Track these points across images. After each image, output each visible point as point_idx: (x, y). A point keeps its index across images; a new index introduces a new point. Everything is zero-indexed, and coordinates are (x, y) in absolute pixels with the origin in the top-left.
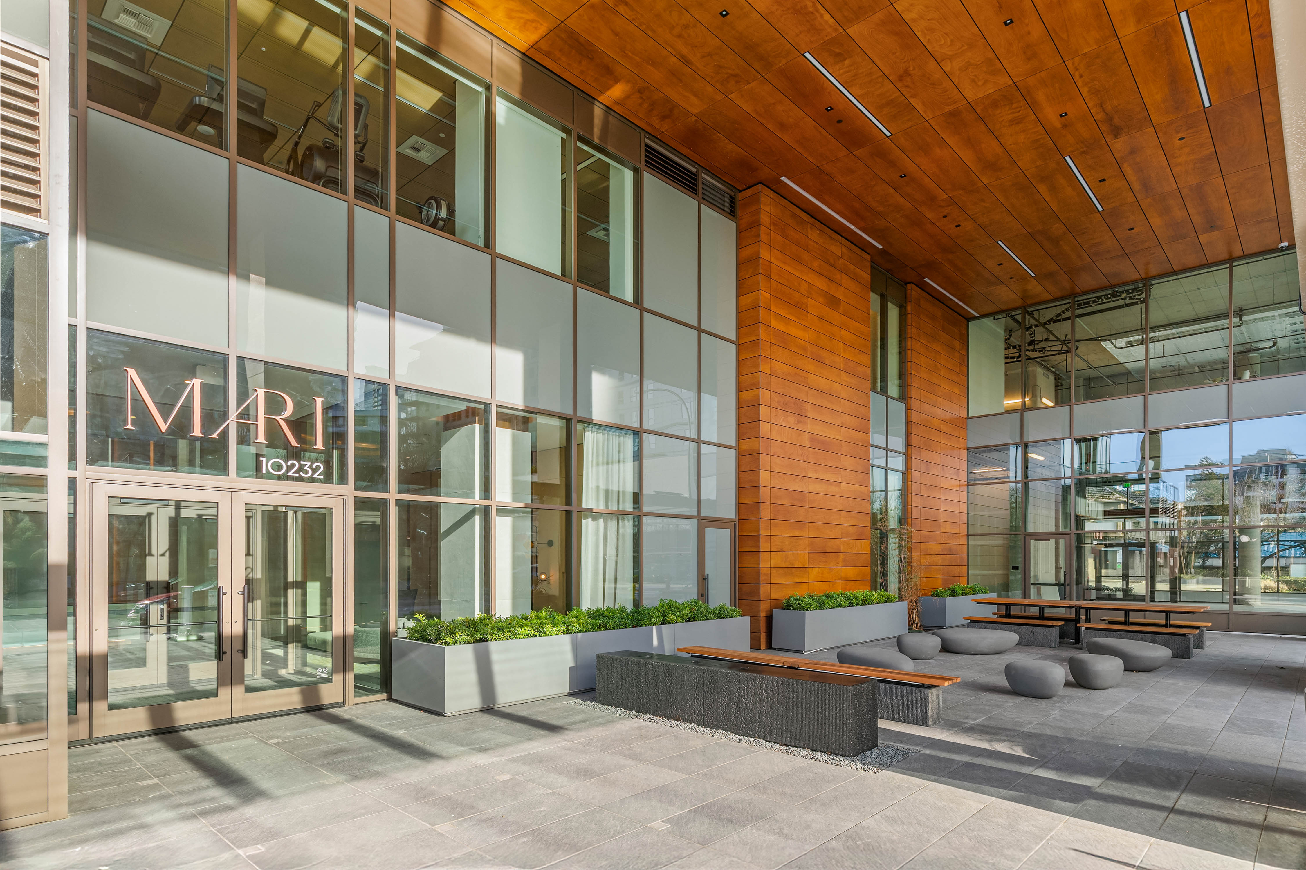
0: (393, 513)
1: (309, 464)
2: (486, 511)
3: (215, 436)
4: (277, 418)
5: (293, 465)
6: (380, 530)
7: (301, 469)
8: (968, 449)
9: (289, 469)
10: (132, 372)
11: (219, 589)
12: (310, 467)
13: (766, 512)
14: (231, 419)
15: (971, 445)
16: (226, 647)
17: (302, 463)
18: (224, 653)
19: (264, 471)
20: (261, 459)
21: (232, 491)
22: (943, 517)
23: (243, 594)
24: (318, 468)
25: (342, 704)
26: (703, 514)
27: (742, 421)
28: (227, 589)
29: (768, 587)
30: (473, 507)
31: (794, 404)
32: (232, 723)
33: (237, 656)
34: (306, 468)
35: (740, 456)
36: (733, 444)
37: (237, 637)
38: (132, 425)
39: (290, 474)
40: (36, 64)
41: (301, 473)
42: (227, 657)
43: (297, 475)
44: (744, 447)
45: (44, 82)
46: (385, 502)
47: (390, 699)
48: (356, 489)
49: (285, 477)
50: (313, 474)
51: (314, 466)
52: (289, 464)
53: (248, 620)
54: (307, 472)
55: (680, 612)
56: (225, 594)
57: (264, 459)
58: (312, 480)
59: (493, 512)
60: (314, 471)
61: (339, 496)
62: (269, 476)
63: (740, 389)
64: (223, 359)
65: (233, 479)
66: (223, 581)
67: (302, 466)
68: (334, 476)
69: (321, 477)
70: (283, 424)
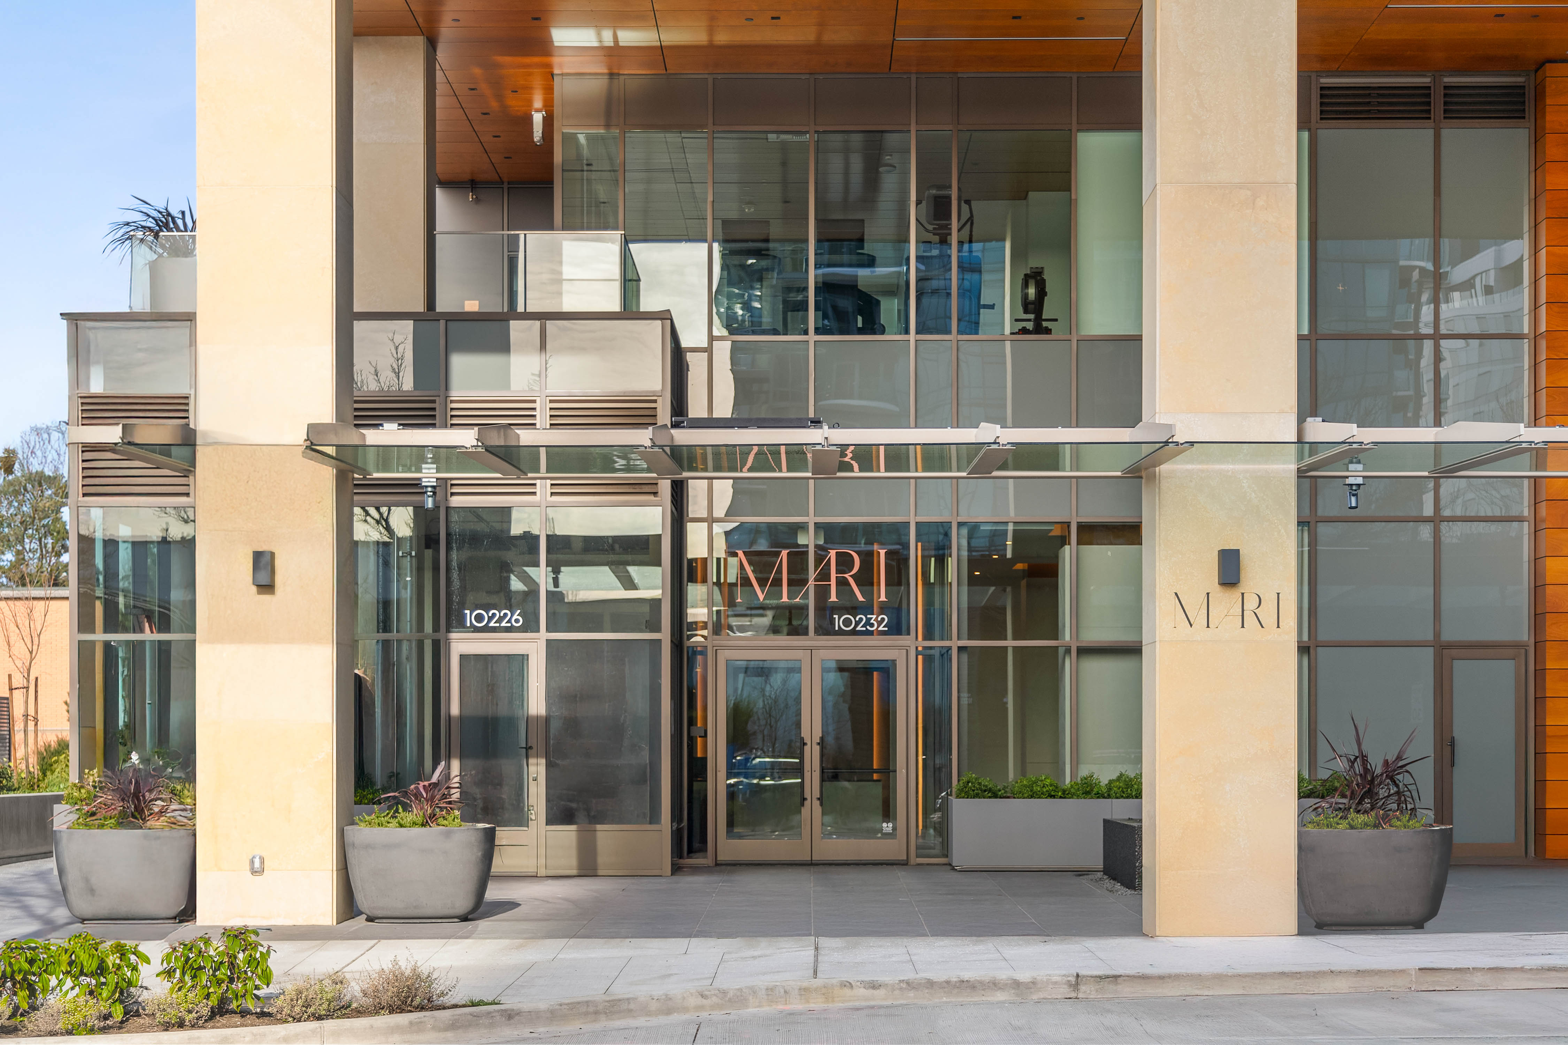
0: (955, 662)
1: (874, 617)
3: (797, 602)
4: (846, 576)
5: (861, 620)
7: (868, 623)
9: (857, 624)
10: (740, 556)
11: (801, 740)
12: (876, 620)
14: (810, 583)
17: (869, 616)
19: (837, 628)
20: (835, 616)
21: (811, 649)
23: (821, 744)
24: (883, 619)
25: (905, 862)
26: (1447, 637)
28: (807, 740)
32: (812, 865)
34: (872, 621)
35: (1535, 533)
36: (1524, 512)
38: (741, 599)
39: (858, 628)
41: (868, 627)
43: (864, 629)
44: (1537, 517)
46: (947, 650)
49: (854, 632)
50: (878, 627)
51: (879, 619)
52: (857, 619)
54: (872, 625)
56: (806, 744)
57: (836, 616)
58: (877, 633)
59: (1075, 654)
60: (880, 623)
61: (902, 648)
62: (841, 632)
63: (1535, 416)
64: (804, 528)
65: (812, 640)
66: (805, 733)
67: (869, 620)
68: (897, 627)
69: (886, 629)
70: (852, 582)
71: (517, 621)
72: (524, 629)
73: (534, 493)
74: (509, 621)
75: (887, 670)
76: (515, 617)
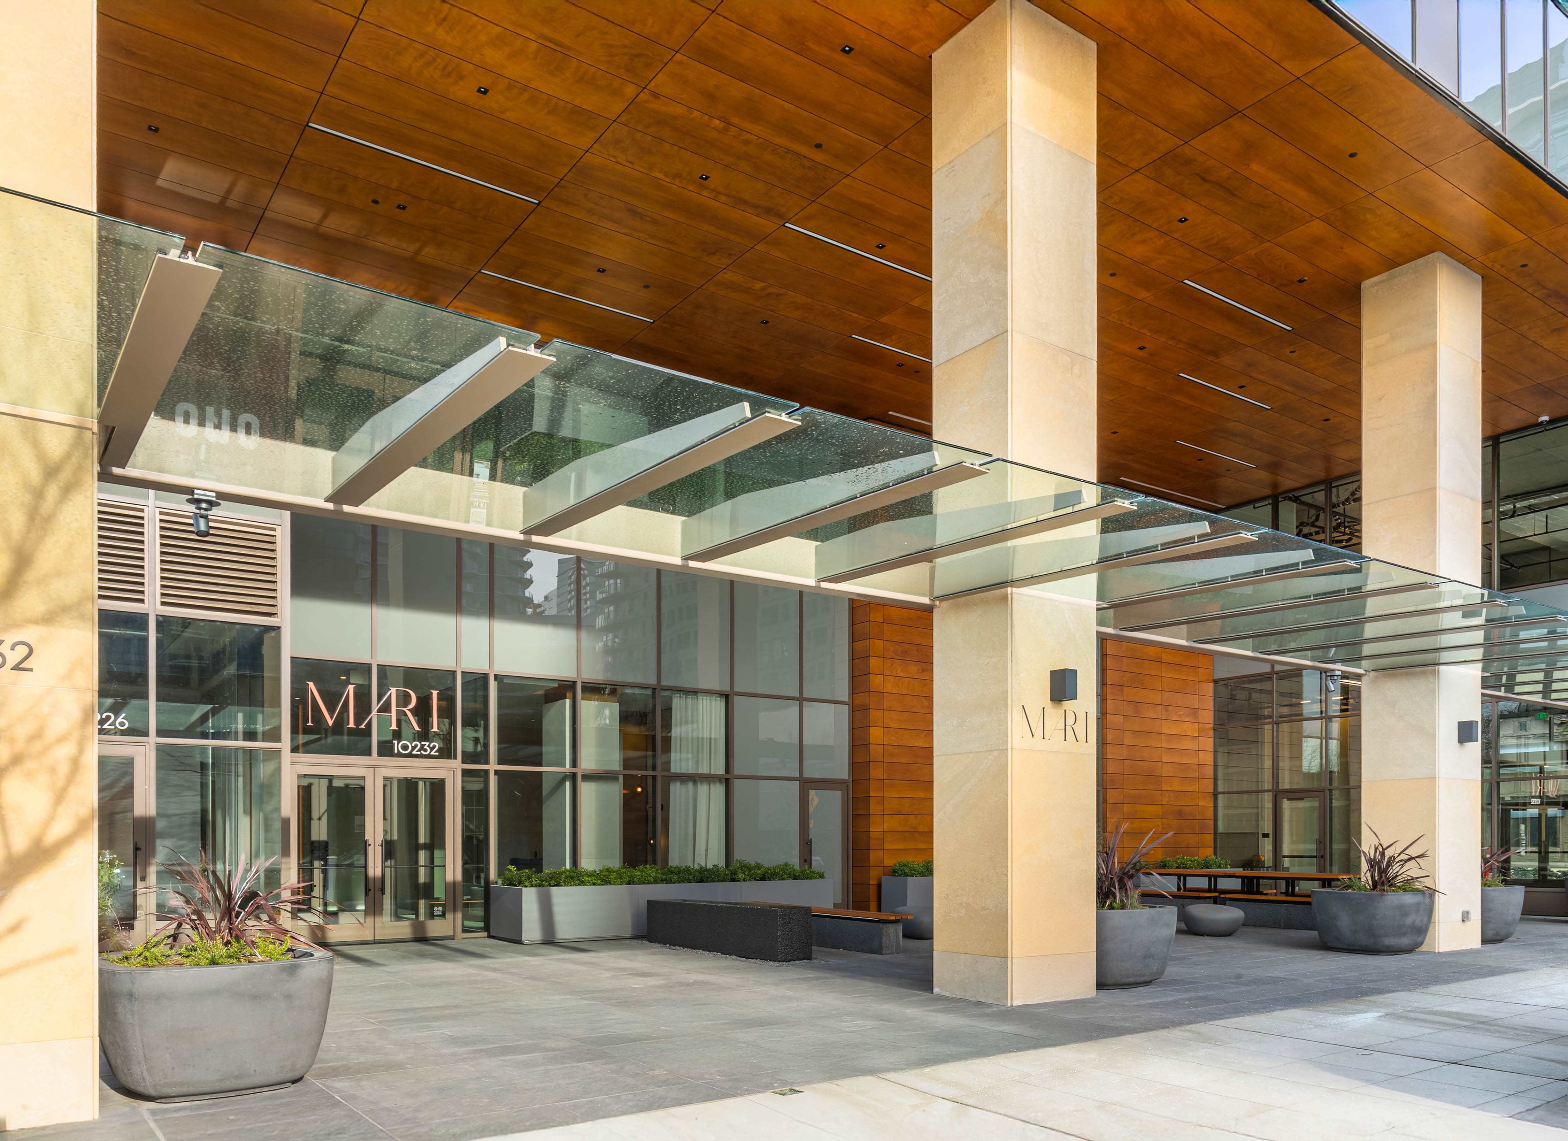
0: (493, 780)
1: (428, 744)
2: (574, 777)
3: (363, 726)
4: (404, 709)
5: (416, 746)
6: (484, 794)
7: (422, 748)
8: (1215, 682)
9: (414, 748)
10: (311, 685)
11: (366, 842)
12: (429, 746)
13: (876, 772)
14: (373, 713)
15: (1219, 675)
16: (371, 886)
17: (423, 743)
18: (370, 890)
19: (396, 751)
20: (394, 741)
21: (374, 767)
22: (1166, 771)
23: (382, 846)
24: (434, 747)
25: (453, 938)
26: (806, 775)
27: (856, 674)
28: (371, 842)
29: (881, 852)
30: (564, 774)
31: (918, 651)
32: (375, 943)
33: (378, 894)
34: (425, 747)
35: (853, 712)
36: (846, 698)
37: (378, 878)
38: (312, 723)
39: (414, 752)
40: (274, 530)
41: (422, 751)
42: (371, 893)
43: (419, 753)
44: (857, 702)
45: (278, 540)
46: (486, 772)
47: (490, 936)
48: (463, 762)
49: (410, 755)
50: (431, 752)
51: (431, 746)
52: (413, 745)
53: (386, 867)
54: (426, 750)
55: (750, 871)
56: (370, 845)
58: (429, 756)
59: (579, 778)
60: (432, 749)
61: (450, 769)
62: (399, 755)
63: (853, 640)
64: (368, 667)
65: (374, 758)
66: (368, 836)
67: (423, 746)
68: (447, 752)
69: (437, 754)
70: (409, 714)
71: (122, 724)
72: (131, 732)
73: (142, 601)
74: (113, 724)
75: (437, 788)
76: (120, 720)
